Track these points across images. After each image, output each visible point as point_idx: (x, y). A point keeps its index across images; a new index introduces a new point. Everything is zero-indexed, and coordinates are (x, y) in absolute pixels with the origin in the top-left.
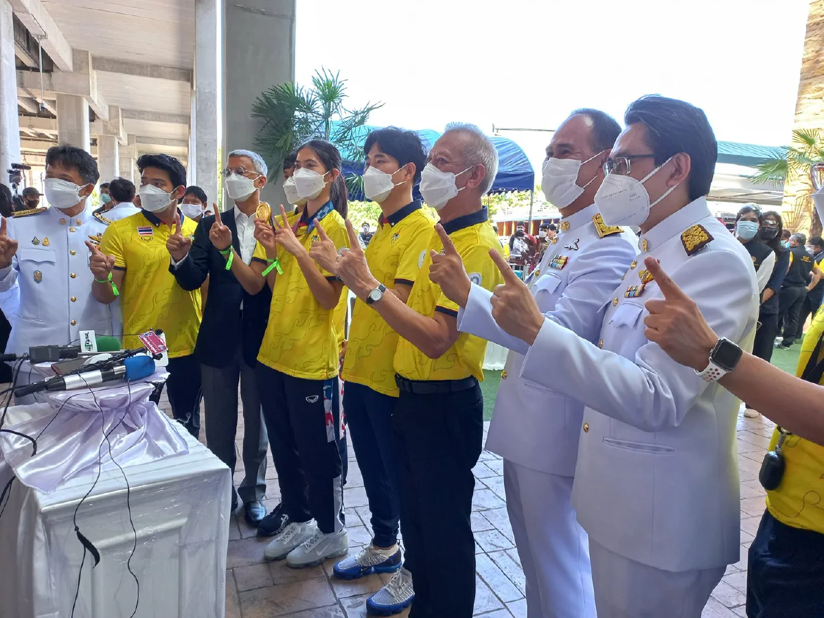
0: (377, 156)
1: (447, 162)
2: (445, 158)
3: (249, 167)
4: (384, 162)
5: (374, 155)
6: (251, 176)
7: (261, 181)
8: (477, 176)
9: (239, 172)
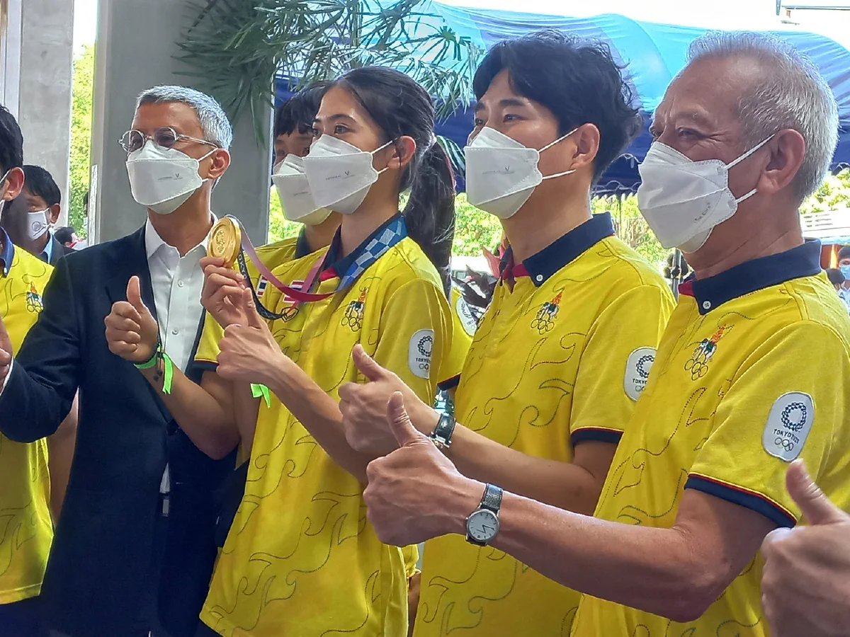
0: (505, 103)
1: (702, 137)
2: (695, 127)
3: (188, 128)
4: (521, 118)
5: (497, 100)
6: (193, 150)
7: (217, 164)
8: (785, 160)
9: (165, 140)
